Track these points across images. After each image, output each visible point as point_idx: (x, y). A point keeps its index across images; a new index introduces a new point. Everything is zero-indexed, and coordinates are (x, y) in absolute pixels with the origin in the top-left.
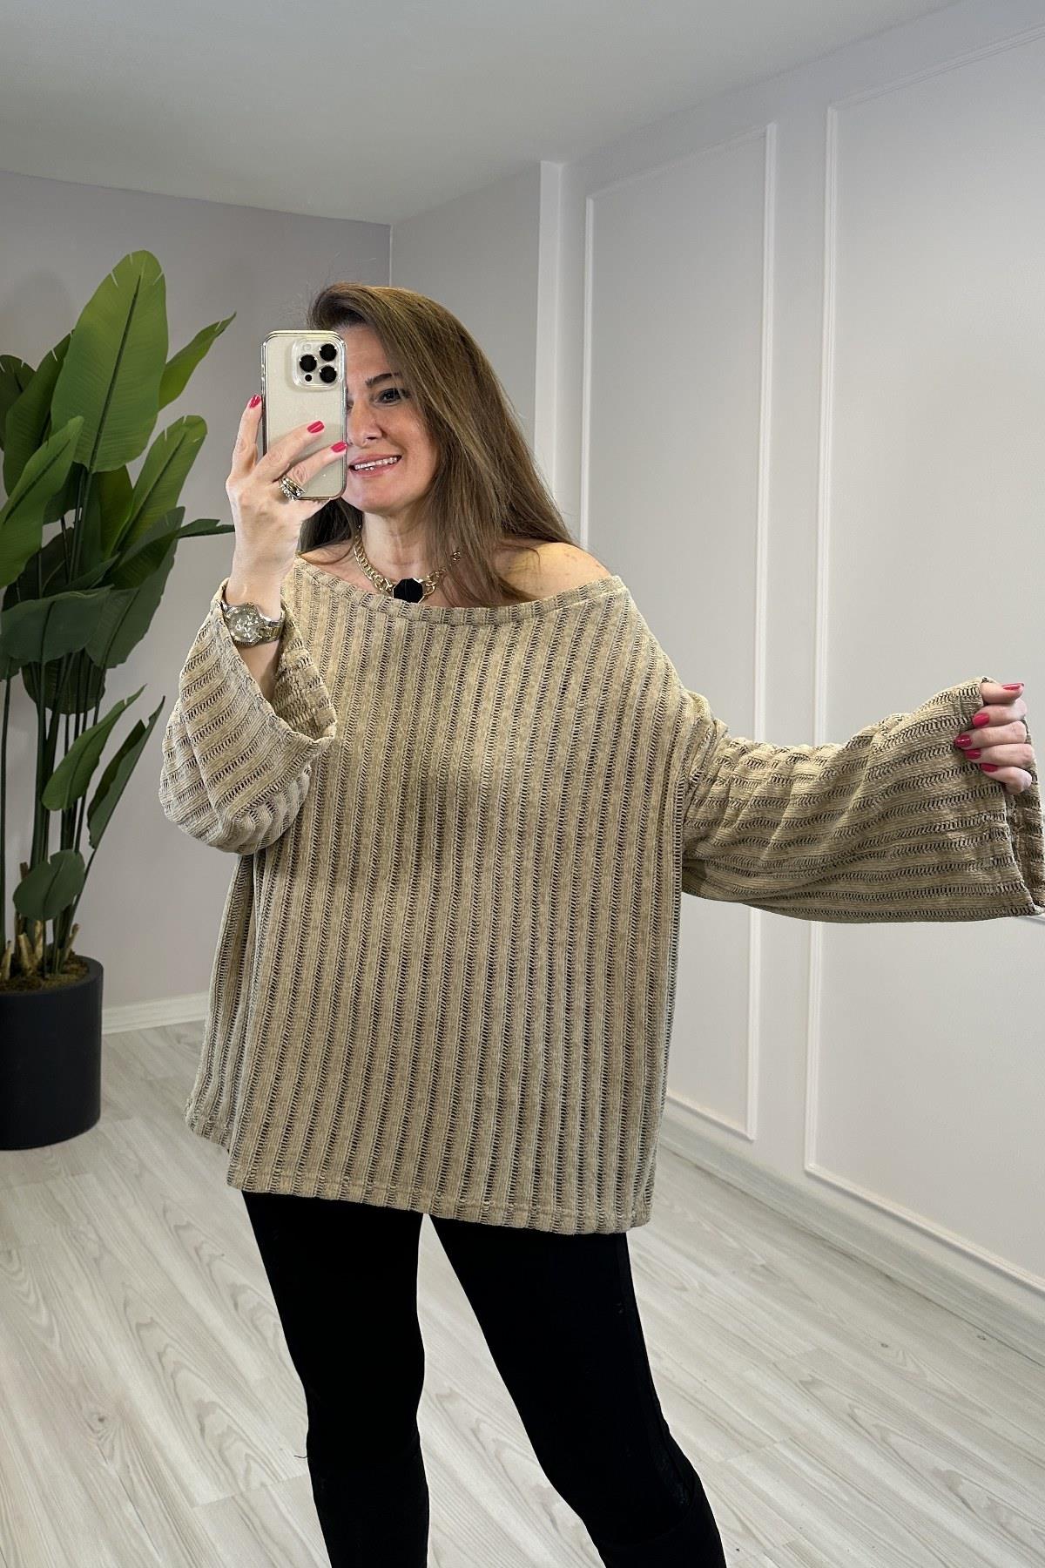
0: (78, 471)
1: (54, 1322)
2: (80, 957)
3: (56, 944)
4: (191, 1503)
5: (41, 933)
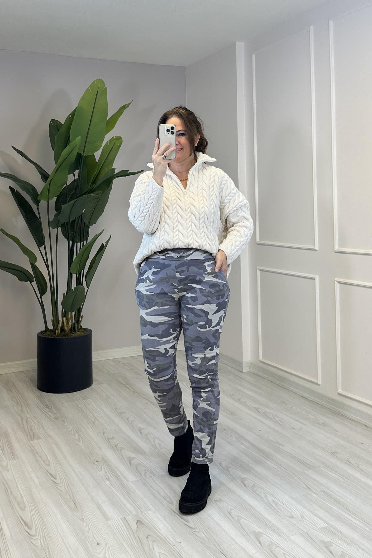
0: (79, 156)
1: (80, 438)
2: (84, 328)
3: (76, 322)
4: (128, 481)
5: (71, 318)
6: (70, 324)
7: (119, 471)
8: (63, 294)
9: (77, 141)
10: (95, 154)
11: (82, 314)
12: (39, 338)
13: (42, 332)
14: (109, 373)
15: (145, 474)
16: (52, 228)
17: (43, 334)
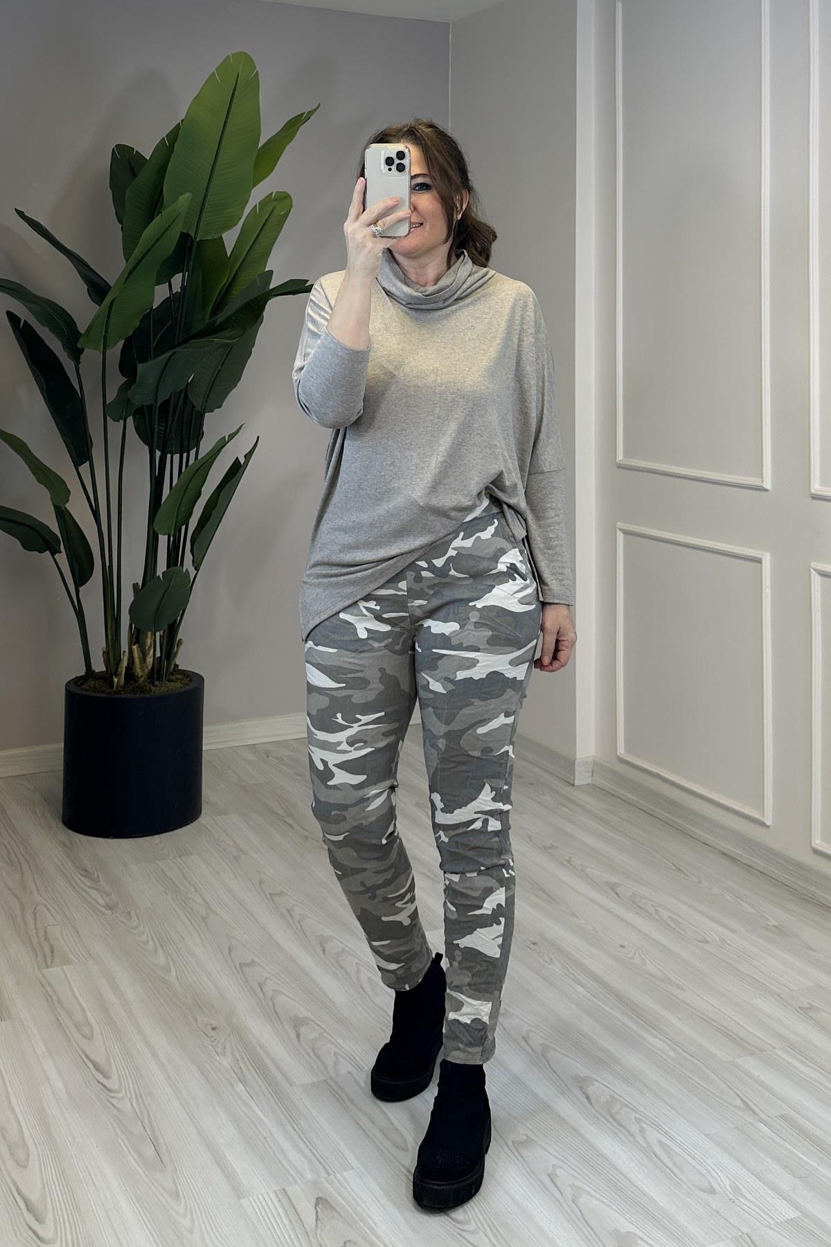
0: (185, 237)
1: (170, 961)
2: (184, 671)
3: (163, 657)
4: (292, 1084)
5: (151, 645)
6: (150, 660)
7: (269, 1055)
8: (134, 585)
9: (180, 203)
10: (225, 236)
11: (180, 635)
12: (70, 696)
13: (78, 681)
14: (243, 784)
15: (336, 1063)
16: (111, 420)
17: (80, 685)
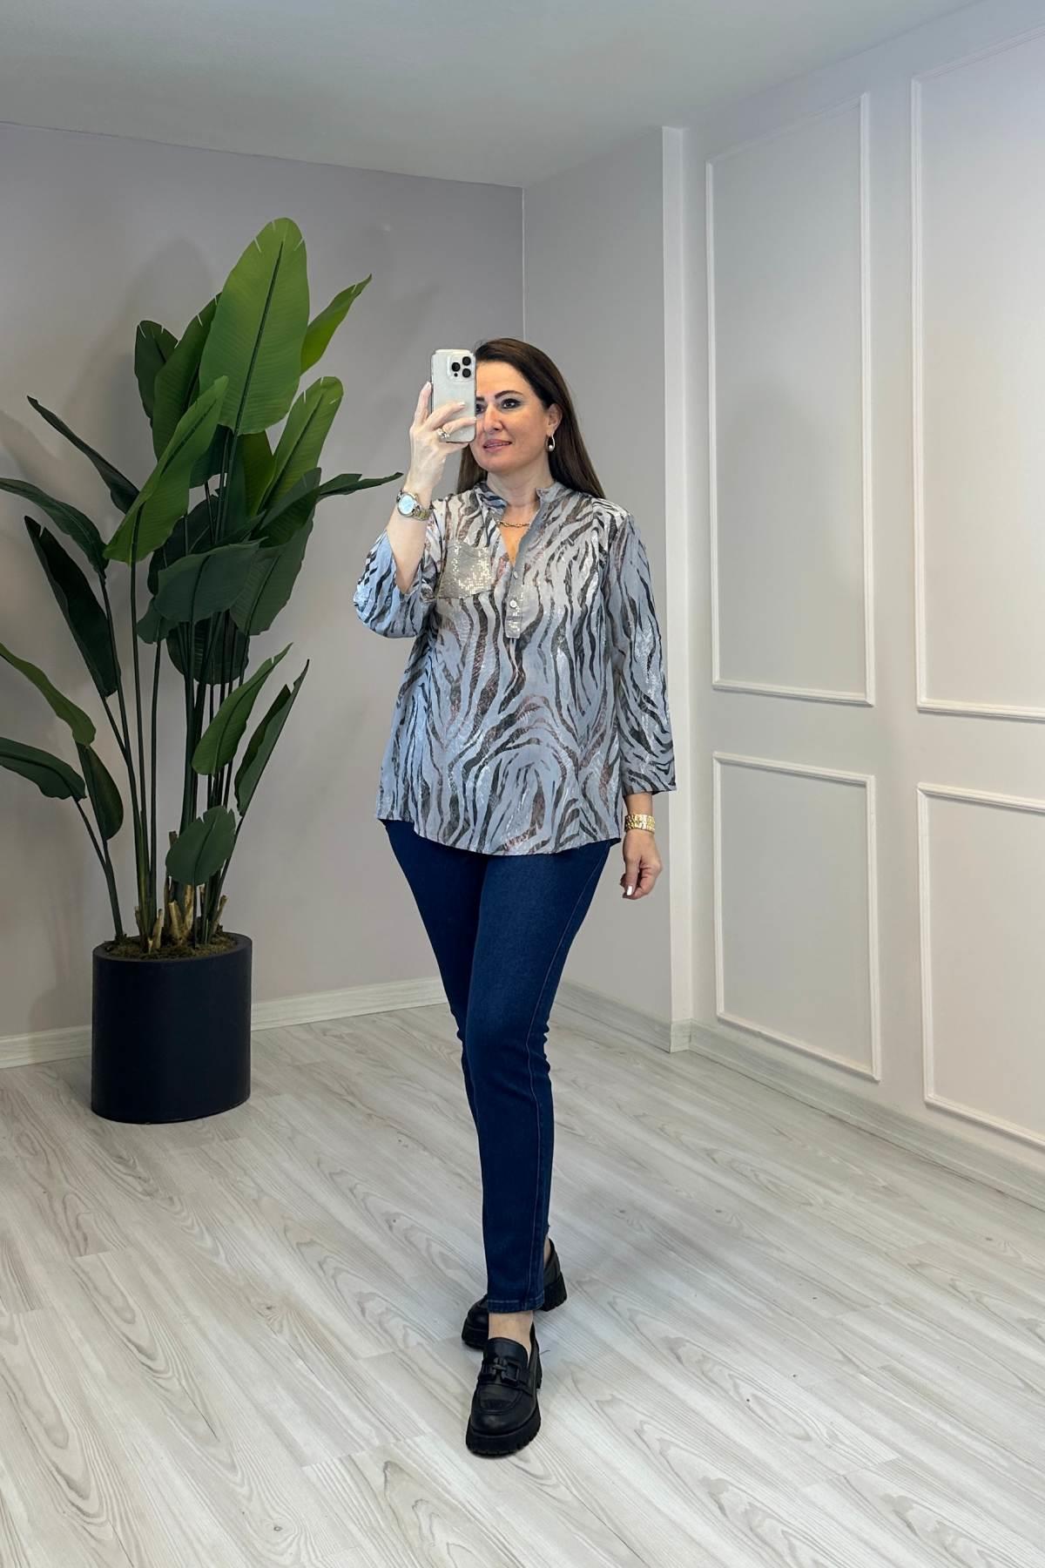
0: (224, 433)
1: (219, 1245)
2: (228, 933)
4: (356, 1357)
5: (190, 902)
6: (189, 920)
7: (329, 1330)
8: (170, 834)
9: (216, 387)
10: (268, 430)
11: (224, 892)
12: (99, 961)
13: (108, 947)
14: (297, 1063)
15: (405, 1336)
16: (142, 641)
17: (108, 951)
